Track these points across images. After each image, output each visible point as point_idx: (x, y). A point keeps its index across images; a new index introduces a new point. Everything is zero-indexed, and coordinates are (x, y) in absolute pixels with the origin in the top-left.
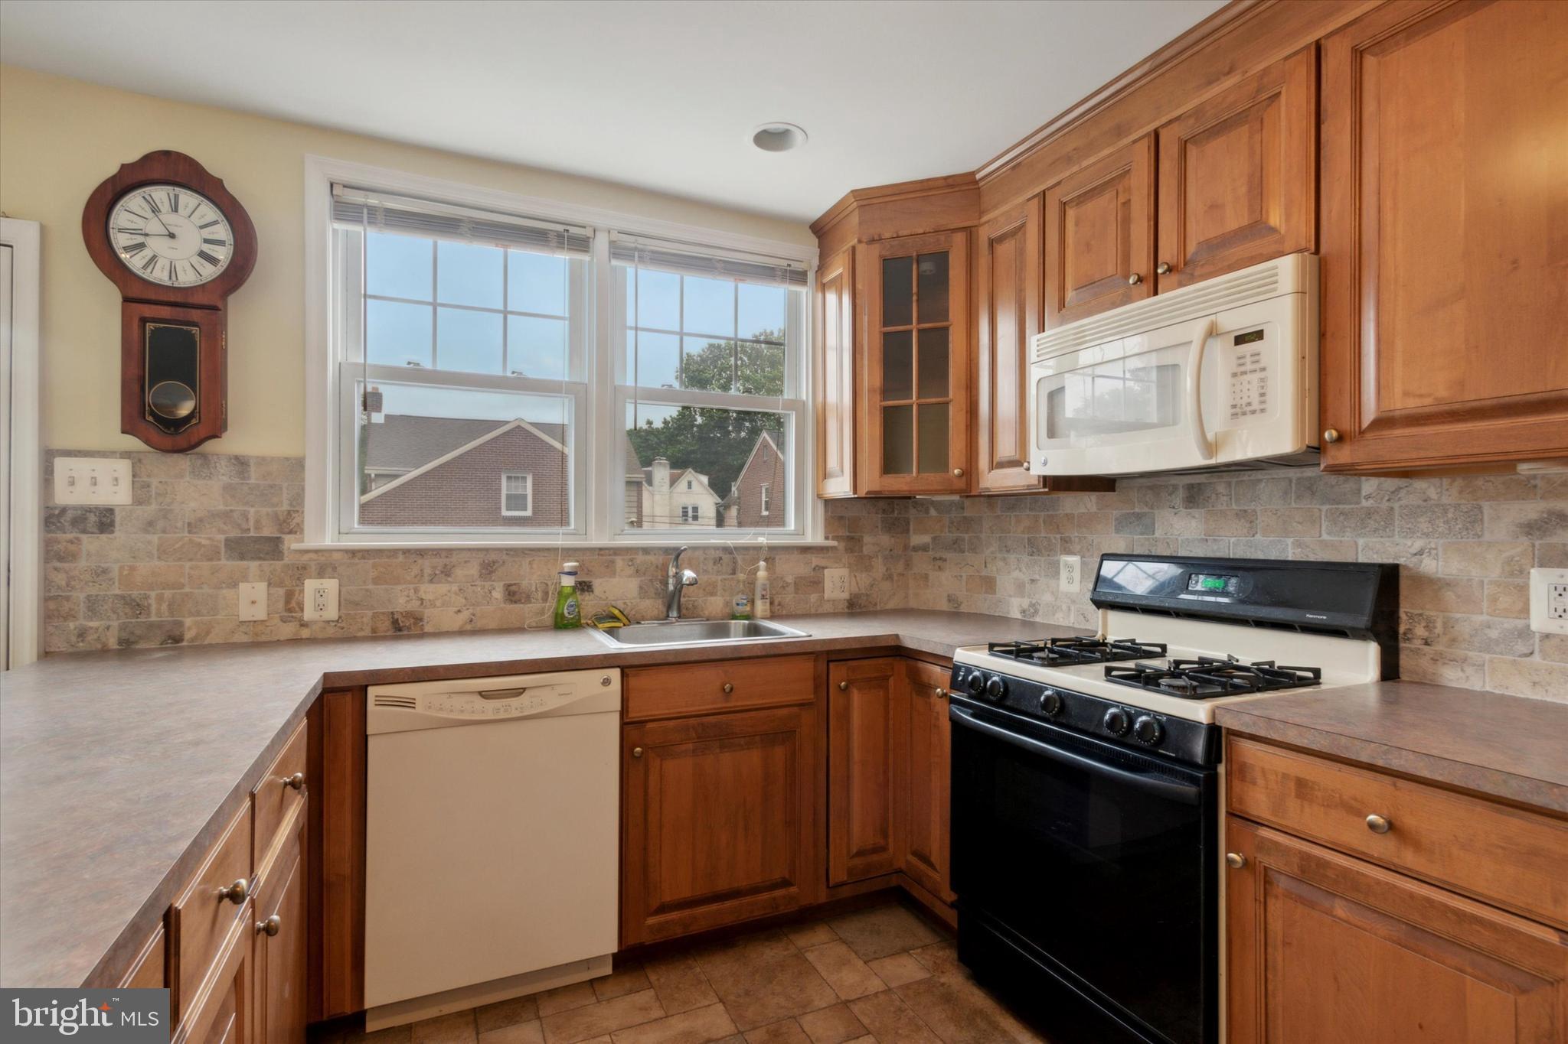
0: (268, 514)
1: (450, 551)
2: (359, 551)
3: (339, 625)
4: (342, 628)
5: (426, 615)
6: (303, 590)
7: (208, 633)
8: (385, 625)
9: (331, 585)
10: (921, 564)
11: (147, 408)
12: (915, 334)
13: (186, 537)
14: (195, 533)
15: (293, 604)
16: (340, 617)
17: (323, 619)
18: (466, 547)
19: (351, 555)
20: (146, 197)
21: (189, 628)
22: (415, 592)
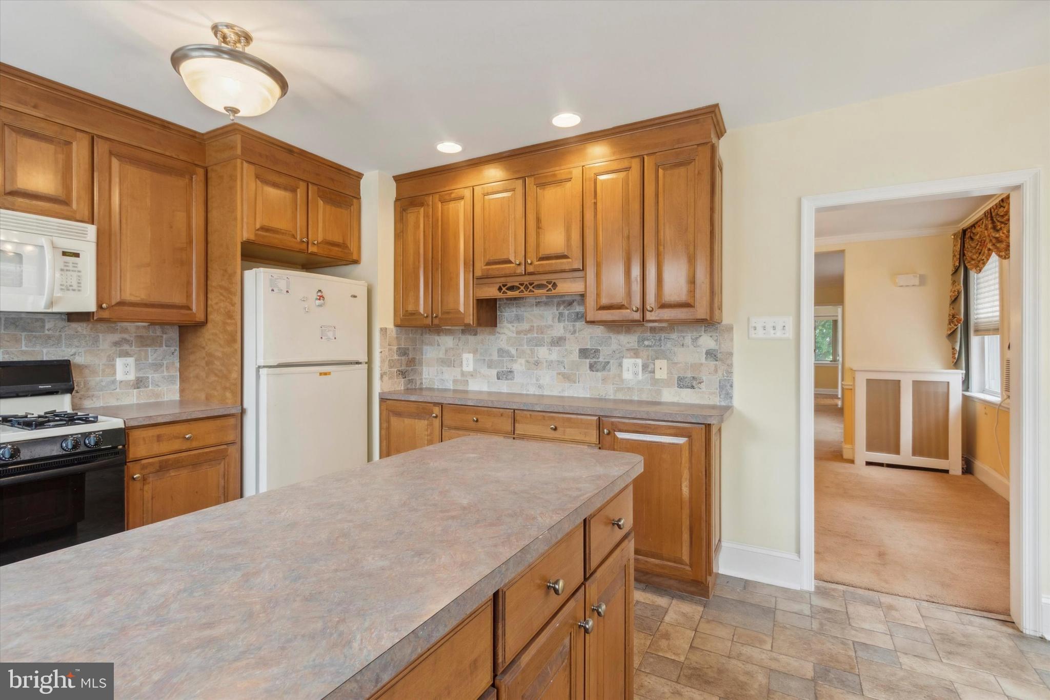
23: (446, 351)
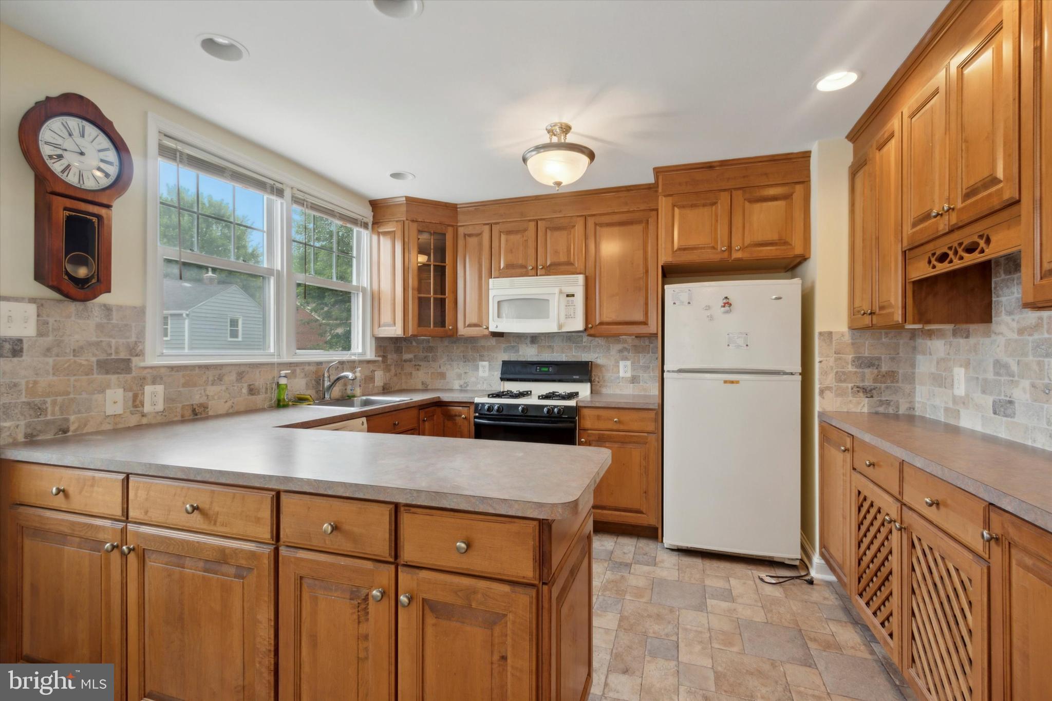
0: (123, 344)
1: (221, 366)
2: (175, 367)
3: (164, 414)
4: (166, 416)
5: (210, 405)
6: (144, 393)
7: (85, 425)
8: (188, 413)
9: (160, 389)
10: (408, 368)
11: (64, 270)
12: (432, 266)
13: (72, 359)
14: (78, 356)
15: (138, 402)
16: (164, 409)
17: (156, 411)
18: (230, 363)
19: (171, 370)
20: (64, 123)
21: (73, 423)
22: (204, 391)
23: (938, 363)
